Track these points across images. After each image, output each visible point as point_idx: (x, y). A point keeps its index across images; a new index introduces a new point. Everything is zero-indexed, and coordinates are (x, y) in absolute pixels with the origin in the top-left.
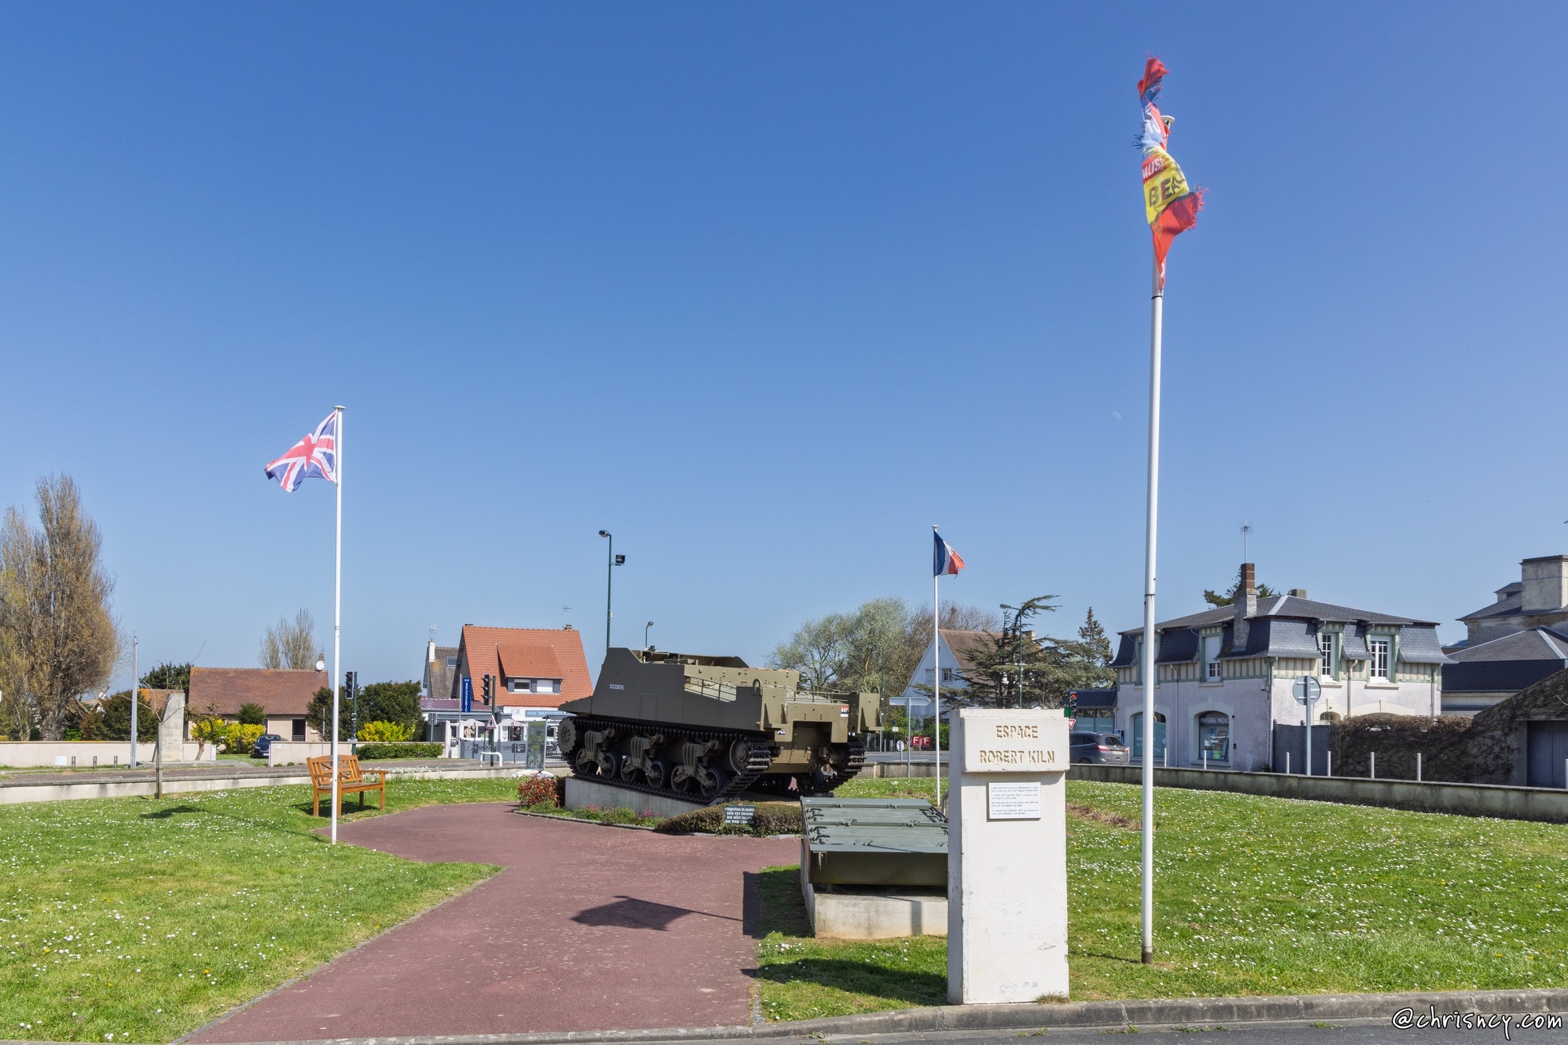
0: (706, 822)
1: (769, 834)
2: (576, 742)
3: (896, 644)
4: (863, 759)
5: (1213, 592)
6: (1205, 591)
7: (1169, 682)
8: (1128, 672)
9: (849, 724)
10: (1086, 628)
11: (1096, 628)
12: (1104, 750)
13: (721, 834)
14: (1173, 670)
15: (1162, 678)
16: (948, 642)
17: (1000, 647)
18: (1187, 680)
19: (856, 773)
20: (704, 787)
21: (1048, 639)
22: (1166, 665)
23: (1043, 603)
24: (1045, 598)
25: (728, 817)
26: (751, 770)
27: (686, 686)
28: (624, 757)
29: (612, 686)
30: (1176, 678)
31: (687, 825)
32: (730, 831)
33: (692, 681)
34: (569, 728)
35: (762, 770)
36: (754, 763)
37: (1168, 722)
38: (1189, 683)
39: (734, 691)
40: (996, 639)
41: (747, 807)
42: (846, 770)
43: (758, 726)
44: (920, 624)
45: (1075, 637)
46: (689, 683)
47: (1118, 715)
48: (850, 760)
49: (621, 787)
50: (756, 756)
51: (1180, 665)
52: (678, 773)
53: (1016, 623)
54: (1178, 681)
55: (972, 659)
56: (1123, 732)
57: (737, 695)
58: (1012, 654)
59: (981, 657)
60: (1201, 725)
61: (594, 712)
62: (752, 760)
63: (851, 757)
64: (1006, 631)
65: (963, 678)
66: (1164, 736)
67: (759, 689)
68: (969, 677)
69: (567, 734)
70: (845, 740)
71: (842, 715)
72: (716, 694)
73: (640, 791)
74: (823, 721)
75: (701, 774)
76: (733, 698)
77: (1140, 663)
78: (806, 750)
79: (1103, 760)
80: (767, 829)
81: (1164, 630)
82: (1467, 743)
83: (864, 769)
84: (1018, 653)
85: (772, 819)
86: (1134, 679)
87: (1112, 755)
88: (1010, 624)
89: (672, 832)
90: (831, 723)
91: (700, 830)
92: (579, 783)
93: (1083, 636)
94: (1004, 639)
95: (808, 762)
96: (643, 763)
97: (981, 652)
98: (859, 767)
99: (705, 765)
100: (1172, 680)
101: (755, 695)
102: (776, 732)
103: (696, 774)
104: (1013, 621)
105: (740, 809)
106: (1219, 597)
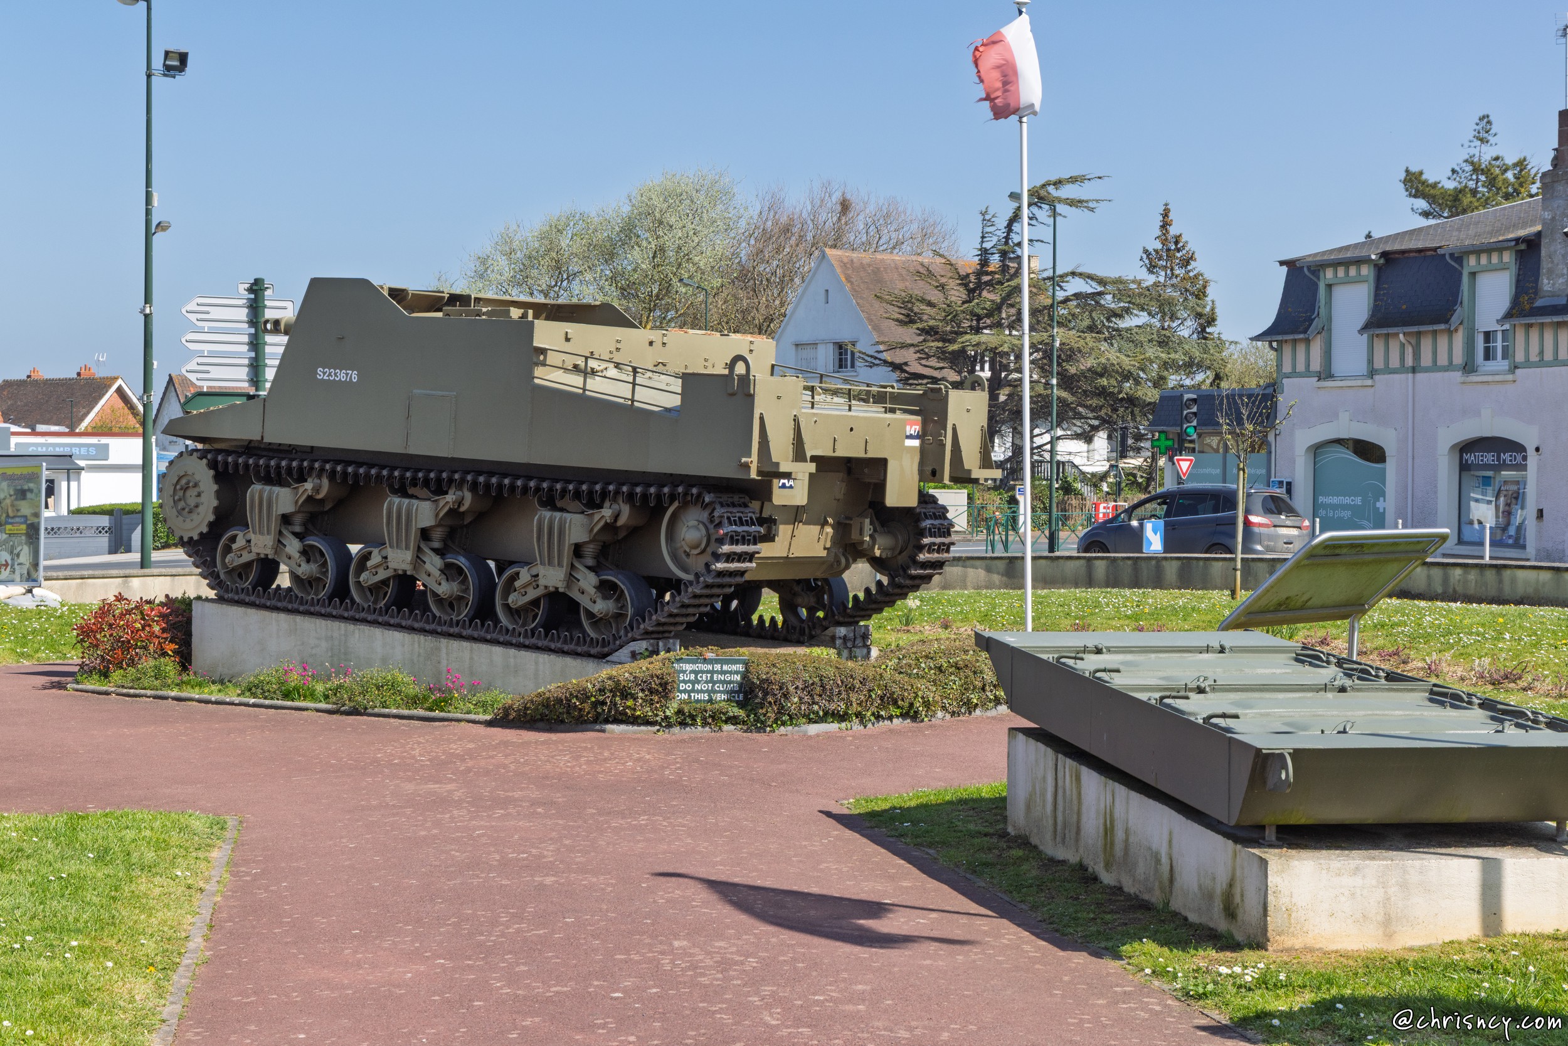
0: (635, 699)
1: (784, 724)
2: (216, 510)
3: (717, 282)
4: (947, 548)
5: (1421, 173)
6: (1407, 171)
7: (1394, 371)
8: (1301, 349)
9: (922, 464)
10: (1156, 251)
11: (1178, 250)
12: (1260, 525)
13: (670, 726)
14: (1403, 346)
15: (1379, 363)
16: (848, 278)
17: (971, 292)
18: (1435, 367)
19: (928, 578)
20: (590, 615)
21: (1081, 275)
22: (1387, 335)
23: (1070, 192)
24: (1073, 180)
25: (682, 686)
26: (721, 574)
27: (539, 371)
28: (354, 548)
29: (322, 374)
30: (1409, 362)
31: (587, 707)
32: (693, 718)
33: (552, 358)
34: (197, 477)
35: (742, 573)
36: (730, 557)
37: (1391, 466)
38: (1439, 375)
39: (677, 385)
40: (962, 273)
41: (728, 662)
42: (913, 572)
43: (746, 466)
44: (766, 236)
45: (1135, 272)
46: (544, 364)
47: (1279, 447)
48: (920, 548)
49: (354, 620)
50: (733, 541)
51: (1419, 334)
52: (517, 584)
53: (1007, 238)
54: (1414, 370)
55: (909, 320)
56: (1289, 484)
57: (684, 394)
58: (999, 308)
59: (931, 317)
60: (1464, 467)
61: (274, 436)
62: (726, 548)
63: (926, 541)
64: (984, 253)
65: (885, 362)
66: (1383, 494)
67: (745, 380)
68: (898, 361)
69: (191, 493)
70: (912, 501)
71: (909, 443)
72: (625, 391)
73: (411, 629)
74: (870, 455)
75: (583, 584)
76: (675, 401)
77: (1330, 330)
78: (824, 523)
79: (1259, 548)
80: (781, 710)
81: (1384, 255)
83: (947, 569)
84: (1012, 306)
85: (792, 689)
86: (1316, 365)
87: (1279, 536)
88: (995, 239)
89: (540, 725)
90: (884, 462)
91: (621, 718)
92: (235, 613)
93: (1152, 268)
94: (979, 274)
95: (824, 554)
96: (418, 559)
97: (930, 304)
98: (939, 565)
99: (590, 562)
100: (1402, 369)
101: (733, 395)
102: (775, 481)
103: (568, 586)
104: (1001, 234)
105: (710, 667)
106: (1434, 186)
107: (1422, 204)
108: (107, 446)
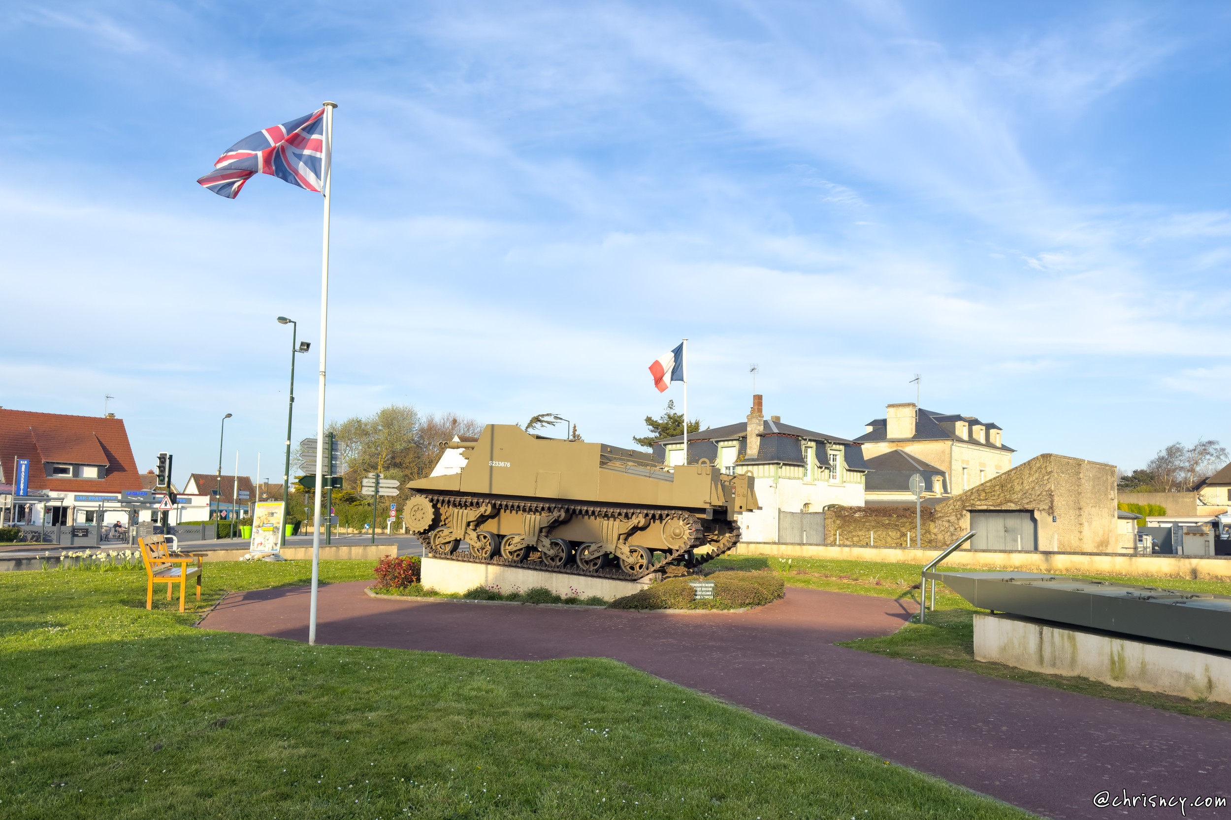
2: (433, 520)
5: (651, 417)
6: (647, 417)
20: (625, 563)
23: (546, 419)
24: (546, 415)
26: (691, 546)
34: (424, 506)
36: (696, 540)
41: (708, 583)
42: (728, 546)
43: (707, 503)
50: (697, 533)
52: (589, 550)
62: (694, 536)
73: (536, 569)
75: (623, 550)
82: (930, 525)
96: (539, 540)
99: (623, 541)
101: (700, 474)
105: (701, 585)
106: (656, 421)
107: (651, 427)
108: (191, 499)
